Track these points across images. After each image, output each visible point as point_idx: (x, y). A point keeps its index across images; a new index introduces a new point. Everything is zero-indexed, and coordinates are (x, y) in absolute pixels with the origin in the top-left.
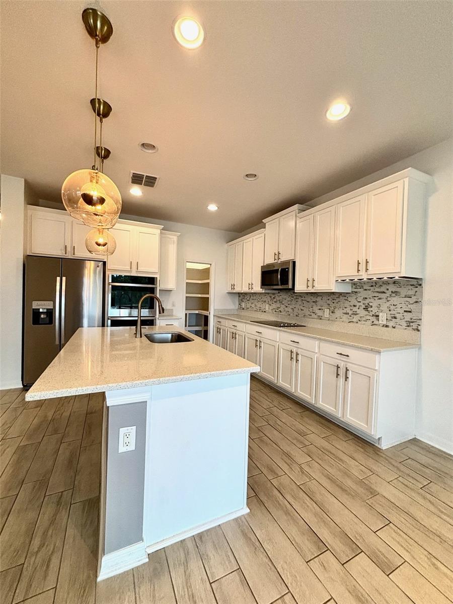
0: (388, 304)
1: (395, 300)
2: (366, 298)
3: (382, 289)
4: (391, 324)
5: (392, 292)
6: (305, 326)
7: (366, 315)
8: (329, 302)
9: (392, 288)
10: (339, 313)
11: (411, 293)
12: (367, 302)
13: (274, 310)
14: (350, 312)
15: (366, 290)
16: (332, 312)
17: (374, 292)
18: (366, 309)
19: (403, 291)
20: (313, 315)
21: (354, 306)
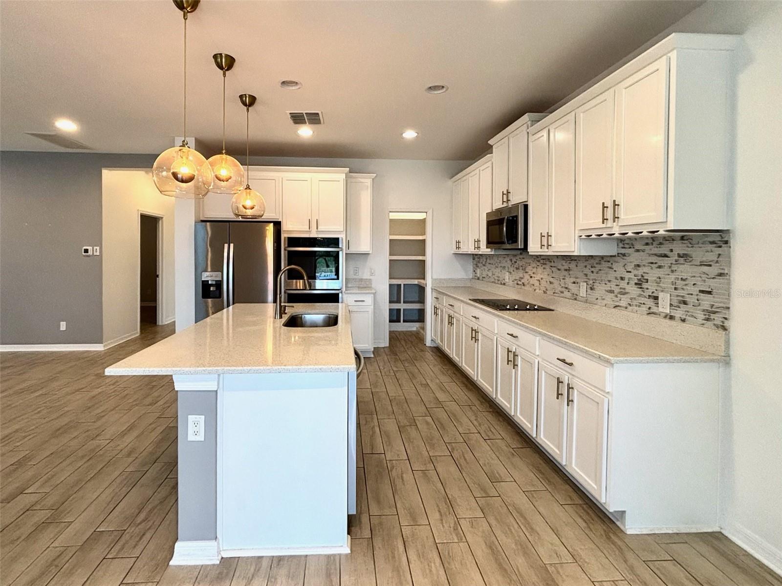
0: (673, 277)
1: (685, 270)
2: (638, 266)
3: (664, 250)
4: (678, 314)
5: (679, 255)
6: (553, 310)
7: (640, 295)
8: (587, 271)
9: (679, 248)
10: (601, 289)
11: (711, 257)
12: (640, 272)
13: (516, 282)
14: (617, 290)
15: (638, 251)
16: (592, 289)
17: (650, 255)
18: (639, 284)
19: (699, 254)
20: (566, 294)
21: (622, 279)
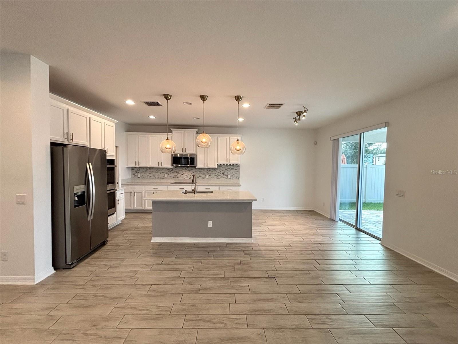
0: (230, 172)
1: (232, 171)
2: (223, 170)
3: (228, 167)
4: (231, 178)
5: (232, 168)
7: (223, 176)
8: (207, 172)
10: (212, 176)
11: (237, 168)
12: (223, 171)
13: (172, 177)
14: (217, 175)
15: (223, 167)
16: (209, 176)
17: (225, 168)
18: (223, 174)
19: (235, 168)
21: (219, 173)
